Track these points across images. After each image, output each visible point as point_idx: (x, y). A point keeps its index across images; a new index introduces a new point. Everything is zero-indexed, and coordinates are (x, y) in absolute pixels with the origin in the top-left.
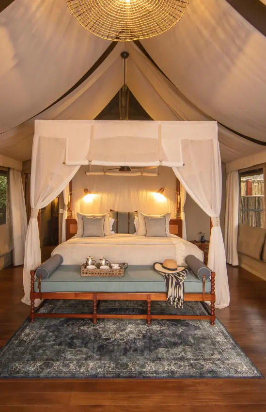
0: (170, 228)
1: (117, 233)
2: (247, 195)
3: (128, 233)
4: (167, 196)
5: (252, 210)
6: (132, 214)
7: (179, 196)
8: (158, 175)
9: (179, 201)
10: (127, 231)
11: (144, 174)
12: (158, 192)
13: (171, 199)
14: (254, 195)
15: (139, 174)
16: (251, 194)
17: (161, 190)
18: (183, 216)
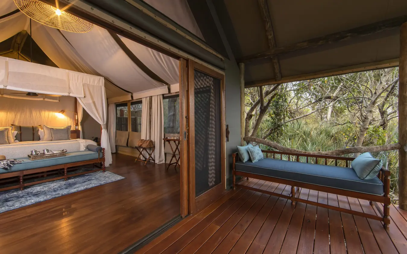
0: (71, 135)
1: (21, 141)
2: (121, 116)
3: (33, 140)
4: (68, 115)
5: (123, 124)
6: (36, 128)
7: (77, 116)
8: (59, 101)
9: (77, 119)
10: (32, 139)
11: (46, 100)
12: (59, 112)
13: (70, 118)
14: (125, 116)
15: (42, 99)
16: (123, 116)
17: (63, 111)
18: (80, 128)
